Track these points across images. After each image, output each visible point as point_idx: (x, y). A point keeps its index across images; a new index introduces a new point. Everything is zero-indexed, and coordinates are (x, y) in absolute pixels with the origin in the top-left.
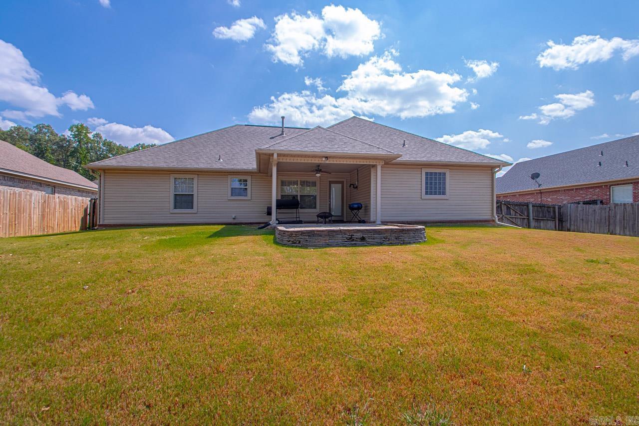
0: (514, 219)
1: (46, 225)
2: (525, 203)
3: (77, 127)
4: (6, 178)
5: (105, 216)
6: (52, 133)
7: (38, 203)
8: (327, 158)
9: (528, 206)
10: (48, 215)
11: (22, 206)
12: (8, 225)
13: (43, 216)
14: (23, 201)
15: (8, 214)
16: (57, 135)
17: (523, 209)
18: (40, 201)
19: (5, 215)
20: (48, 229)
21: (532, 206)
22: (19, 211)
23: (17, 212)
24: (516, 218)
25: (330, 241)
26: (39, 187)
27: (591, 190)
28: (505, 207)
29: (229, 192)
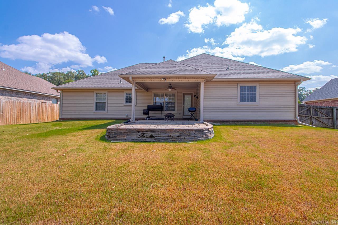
0: (321, 119)
1: (40, 118)
2: (330, 107)
3: (94, 70)
4: (30, 95)
5: (63, 114)
6: (84, 74)
7: (35, 107)
8: (165, 78)
9: (332, 109)
10: (41, 113)
11: (25, 109)
12: (16, 118)
13: (38, 114)
14: (25, 106)
15: (16, 113)
16: (86, 74)
17: (328, 112)
18: (36, 106)
19: (14, 114)
20: (42, 120)
21: (336, 109)
22: (23, 111)
23: (22, 111)
24: (322, 118)
25: (128, 137)
26: (48, 99)
28: (314, 110)
29: (124, 101)
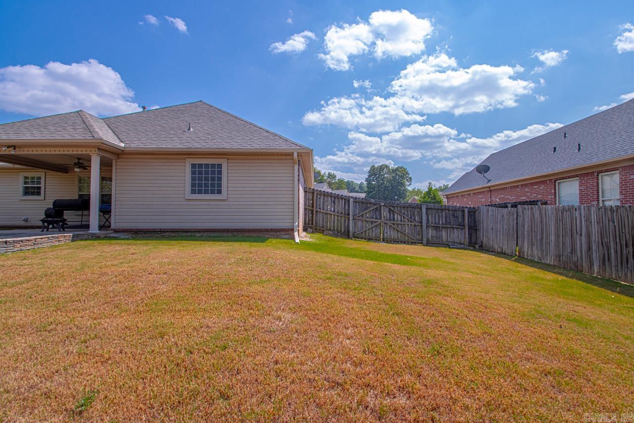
0: (400, 226)
8: (14, 147)
17: (414, 212)
24: (402, 224)
27: (535, 187)
28: (387, 210)
29: (21, 190)
